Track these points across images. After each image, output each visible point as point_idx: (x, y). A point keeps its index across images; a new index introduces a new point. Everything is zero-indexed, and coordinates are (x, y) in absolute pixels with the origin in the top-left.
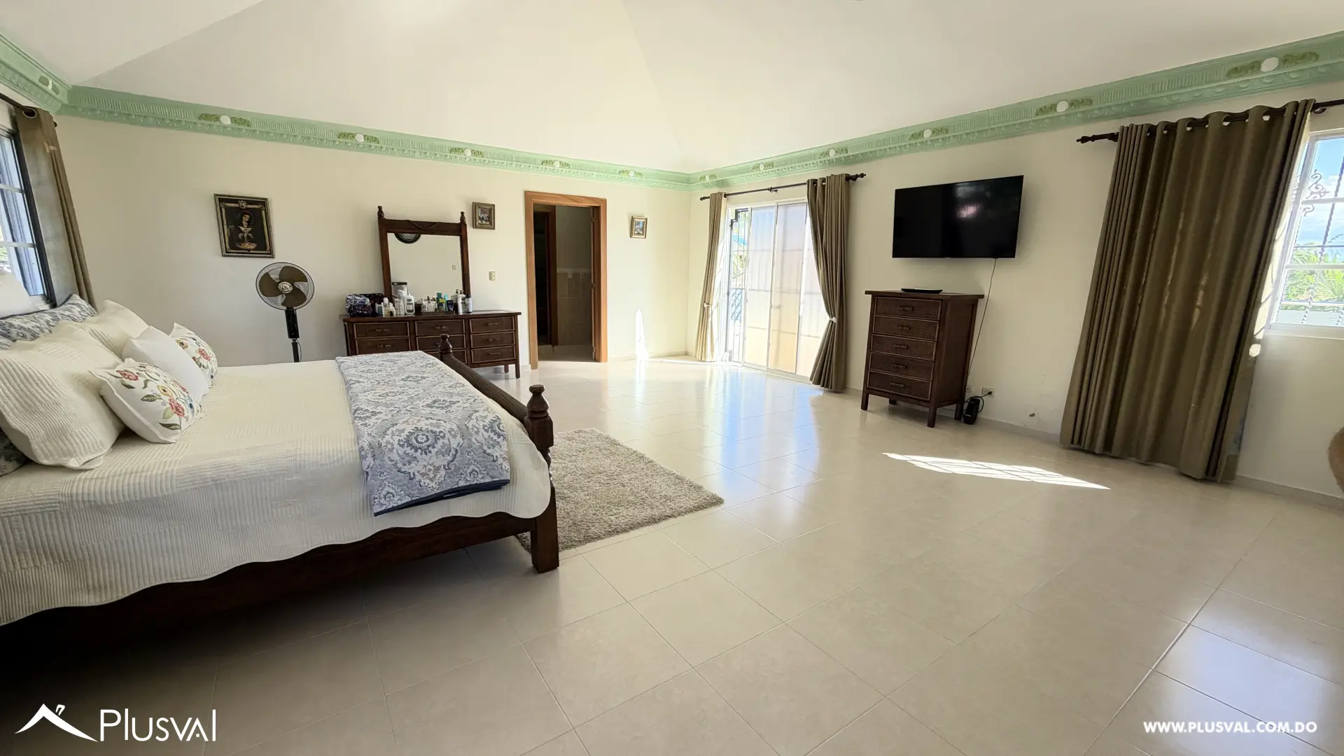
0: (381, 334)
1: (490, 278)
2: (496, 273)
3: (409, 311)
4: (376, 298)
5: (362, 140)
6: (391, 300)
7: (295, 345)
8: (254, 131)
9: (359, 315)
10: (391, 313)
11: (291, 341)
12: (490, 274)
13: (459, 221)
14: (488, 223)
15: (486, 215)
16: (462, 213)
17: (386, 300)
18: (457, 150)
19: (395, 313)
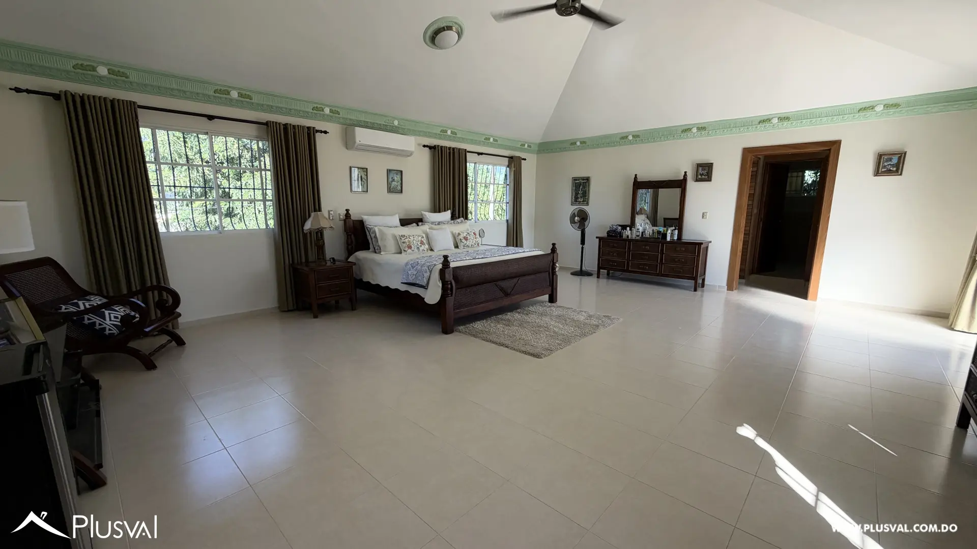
0: (614, 247)
1: (703, 217)
2: (708, 214)
3: (638, 236)
4: (624, 227)
5: (631, 138)
6: (631, 230)
7: (582, 248)
8: (588, 145)
9: (612, 236)
10: (628, 236)
11: (581, 246)
12: (703, 214)
13: (682, 178)
14: (706, 177)
15: (705, 171)
16: (685, 172)
17: (628, 228)
18: (687, 130)
19: (630, 237)
